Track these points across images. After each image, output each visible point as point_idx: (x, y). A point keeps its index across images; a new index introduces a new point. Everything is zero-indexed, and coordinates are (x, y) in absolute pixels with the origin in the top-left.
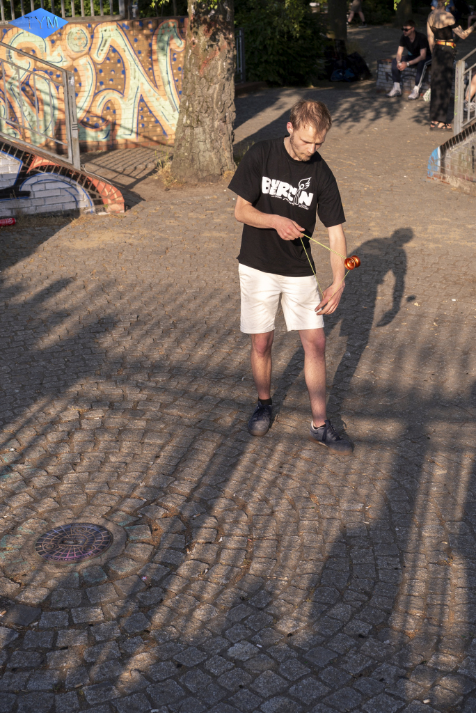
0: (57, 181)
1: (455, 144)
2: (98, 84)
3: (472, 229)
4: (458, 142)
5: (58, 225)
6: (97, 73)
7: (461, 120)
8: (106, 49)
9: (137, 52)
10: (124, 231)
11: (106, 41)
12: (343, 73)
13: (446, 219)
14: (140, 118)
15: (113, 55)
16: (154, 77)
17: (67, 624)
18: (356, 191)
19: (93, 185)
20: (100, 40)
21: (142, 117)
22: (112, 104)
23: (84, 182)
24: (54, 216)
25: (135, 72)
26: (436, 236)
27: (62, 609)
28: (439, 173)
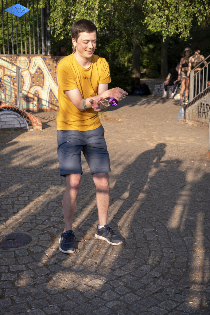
0: (11, 114)
1: (190, 106)
2: (32, 83)
3: (199, 138)
4: (191, 105)
5: (11, 133)
6: (31, 78)
7: (193, 96)
8: (36, 68)
9: (49, 70)
10: (41, 136)
11: (36, 64)
12: (139, 92)
13: (187, 135)
14: (50, 98)
15: (39, 70)
16: (57, 81)
17: (7, 271)
18: (146, 125)
19: (28, 117)
20: (33, 64)
21: (51, 98)
22: (38, 92)
23: (24, 115)
24: (10, 130)
25: (48, 78)
26: (183, 140)
27: (5, 266)
28: (183, 119)
